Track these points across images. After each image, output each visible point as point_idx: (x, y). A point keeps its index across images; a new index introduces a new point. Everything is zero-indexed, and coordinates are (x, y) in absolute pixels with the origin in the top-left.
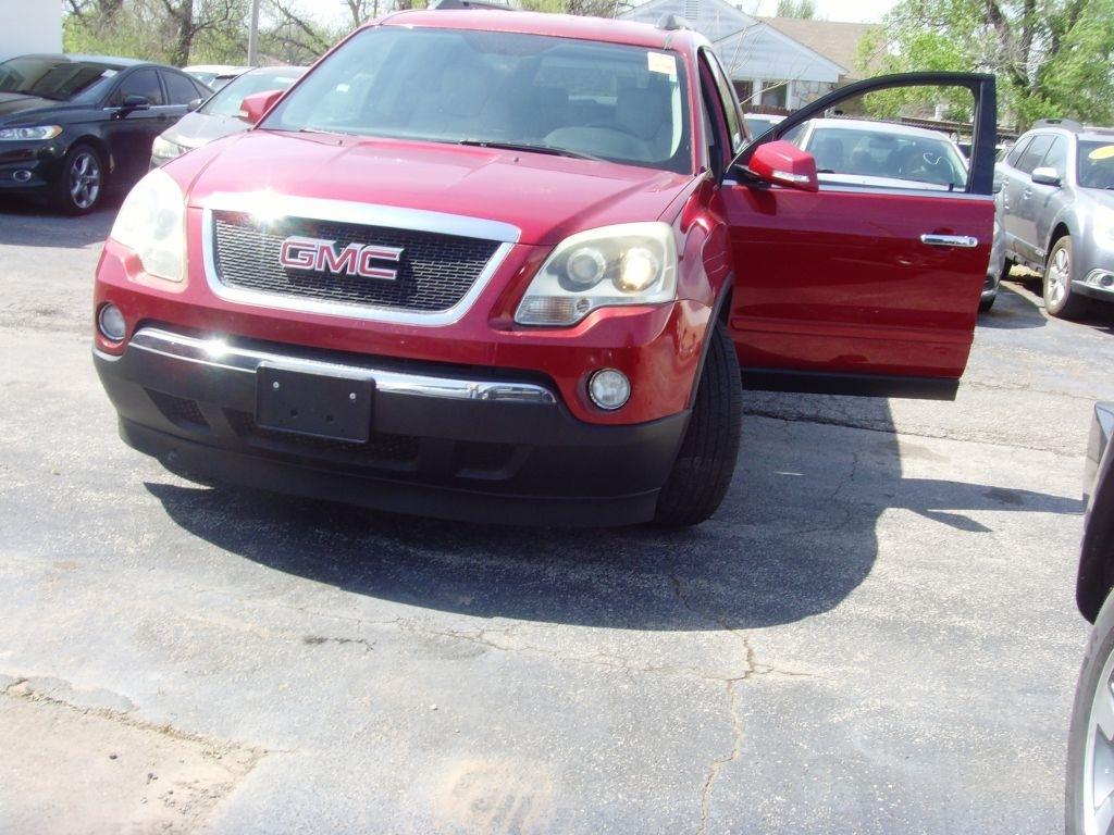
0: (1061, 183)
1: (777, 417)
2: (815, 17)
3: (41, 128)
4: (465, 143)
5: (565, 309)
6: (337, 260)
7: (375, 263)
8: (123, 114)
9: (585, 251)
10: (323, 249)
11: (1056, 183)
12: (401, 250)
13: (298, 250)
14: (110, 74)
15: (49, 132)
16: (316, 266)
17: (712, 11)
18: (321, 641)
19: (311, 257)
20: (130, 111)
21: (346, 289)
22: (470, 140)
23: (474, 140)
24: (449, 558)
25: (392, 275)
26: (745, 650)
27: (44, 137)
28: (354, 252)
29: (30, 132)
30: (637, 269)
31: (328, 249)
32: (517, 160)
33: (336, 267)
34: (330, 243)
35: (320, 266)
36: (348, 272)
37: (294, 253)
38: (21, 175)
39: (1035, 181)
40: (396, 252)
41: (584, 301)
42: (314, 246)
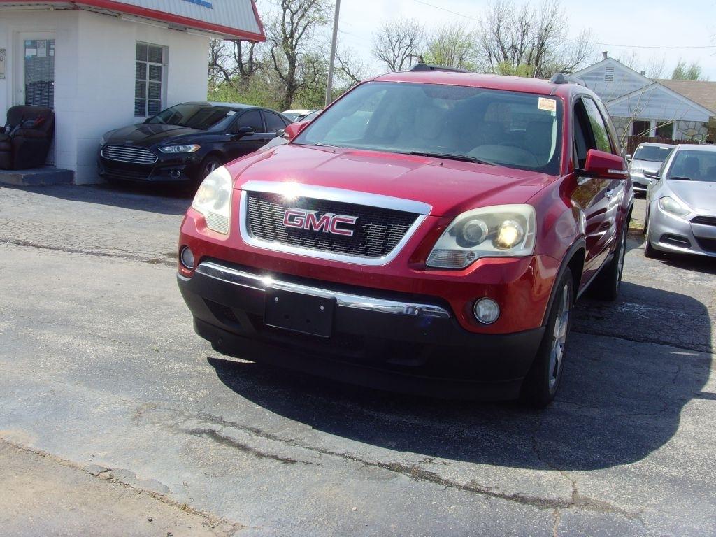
1: (630, 340)
2: (699, 79)
3: (188, 146)
4: (414, 154)
5: (459, 257)
6: (317, 223)
7: (340, 225)
8: (238, 138)
9: (475, 222)
10: (309, 215)
12: (357, 218)
13: (294, 216)
14: (232, 113)
15: (193, 148)
16: (304, 226)
17: (623, 75)
18: (293, 462)
19: (302, 220)
20: (242, 136)
21: (322, 241)
23: (420, 152)
24: (388, 417)
25: (350, 233)
26: (572, 490)
27: (190, 151)
28: (328, 218)
29: (181, 148)
30: (508, 234)
31: (312, 216)
32: (442, 164)
33: (317, 227)
34: (313, 213)
35: (307, 226)
36: (323, 231)
37: (292, 218)
38: (175, 174)
40: (354, 219)
41: (472, 254)
42: (304, 214)
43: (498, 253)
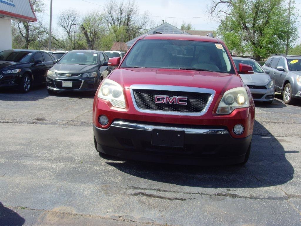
0: (285, 70)
3: (16, 70)
4: (181, 69)
5: (227, 110)
6: (171, 101)
7: (180, 101)
8: (35, 65)
10: (167, 98)
11: (283, 70)
12: (187, 97)
14: (30, 54)
15: (18, 71)
16: (165, 102)
18: (185, 199)
19: (164, 100)
20: (37, 64)
22: (182, 68)
25: (186, 104)
27: (17, 72)
28: (175, 98)
29: (13, 71)
30: (241, 99)
31: (168, 98)
32: (199, 73)
33: (171, 102)
34: (168, 96)
35: (166, 102)
36: (174, 104)
37: (159, 99)
38: (11, 83)
39: (277, 70)
40: (186, 98)
41: (231, 108)
42: (164, 97)
43: (240, 106)
